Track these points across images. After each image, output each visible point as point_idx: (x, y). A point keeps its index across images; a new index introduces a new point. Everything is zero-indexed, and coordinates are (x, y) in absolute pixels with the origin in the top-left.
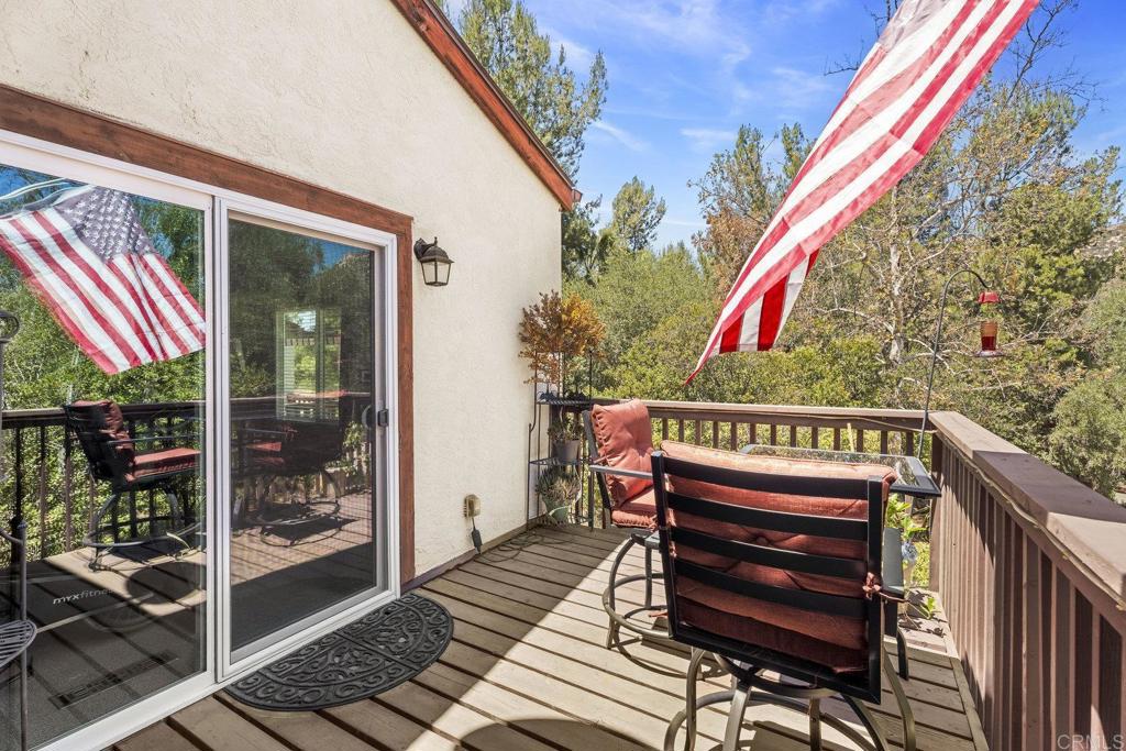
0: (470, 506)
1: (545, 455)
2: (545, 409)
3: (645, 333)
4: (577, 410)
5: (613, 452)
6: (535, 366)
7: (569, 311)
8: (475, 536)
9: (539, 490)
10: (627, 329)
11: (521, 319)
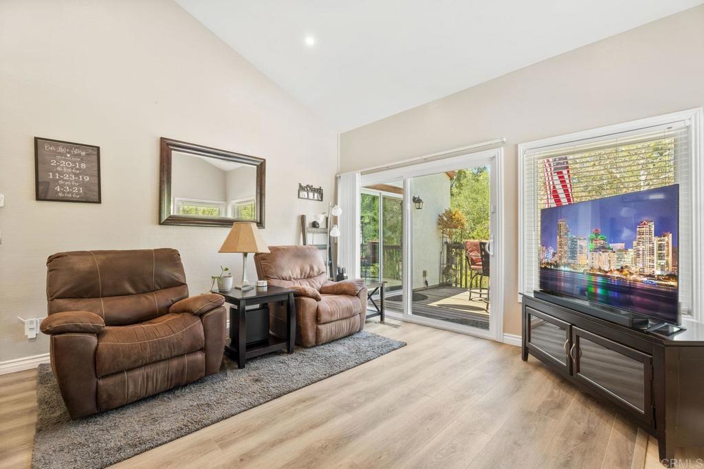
0: (425, 274)
1: (445, 262)
2: (445, 246)
3: (483, 222)
4: (456, 248)
5: (471, 251)
6: (443, 233)
7: (454, 215)
8: (426, 283)
9: (444, 273)
10: (474, 220)
11: (438, 217)
